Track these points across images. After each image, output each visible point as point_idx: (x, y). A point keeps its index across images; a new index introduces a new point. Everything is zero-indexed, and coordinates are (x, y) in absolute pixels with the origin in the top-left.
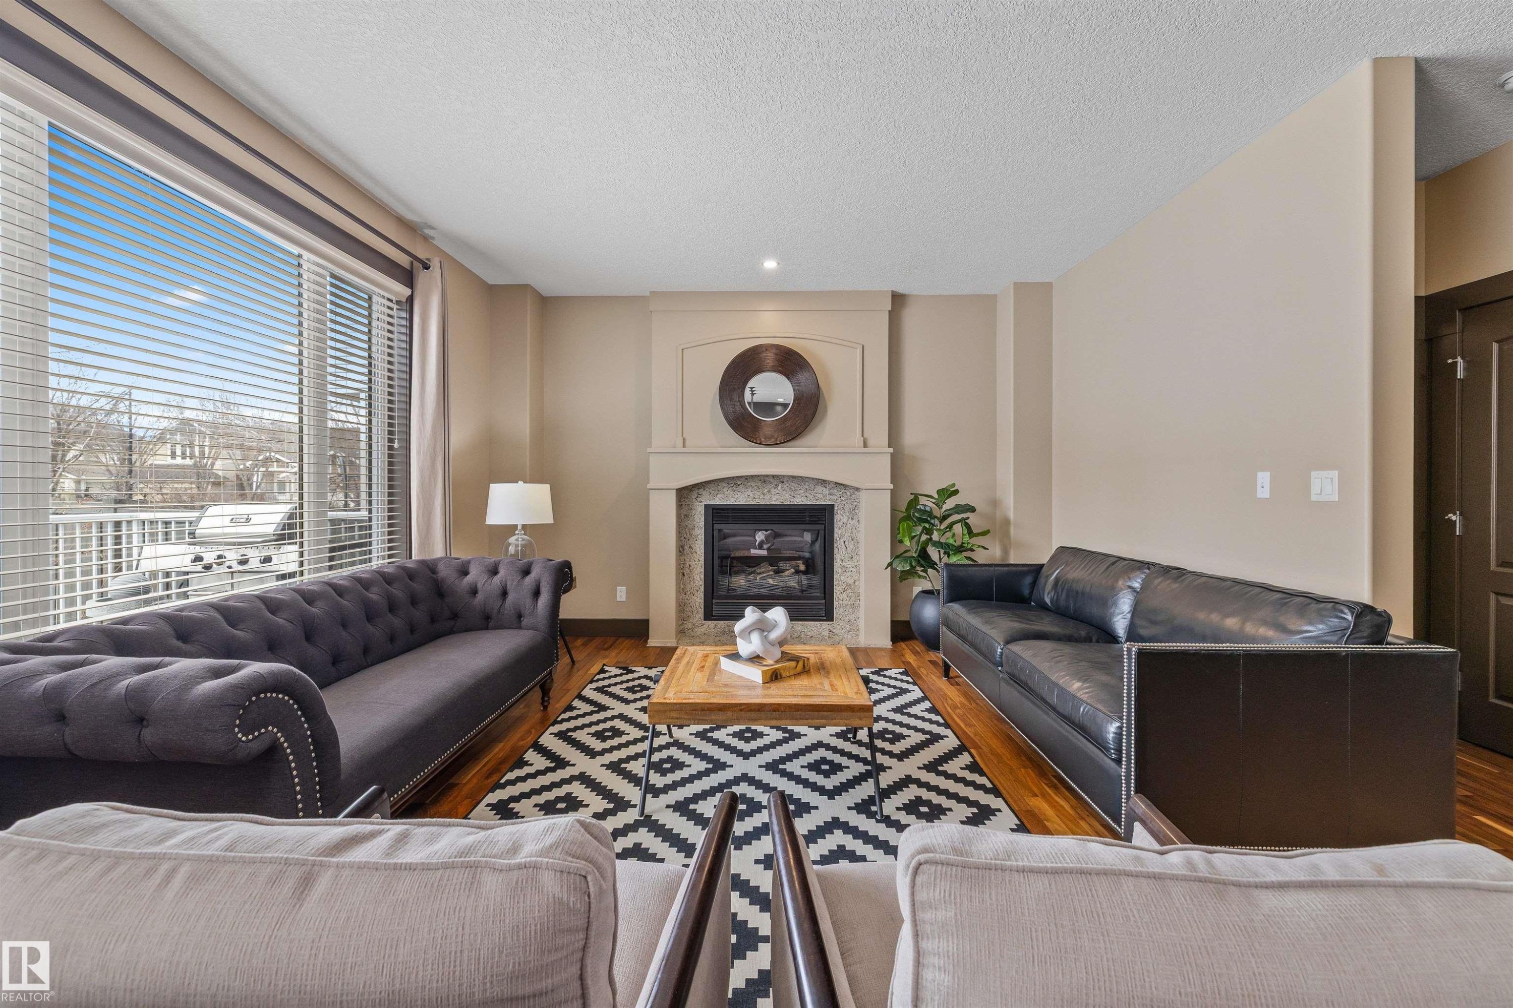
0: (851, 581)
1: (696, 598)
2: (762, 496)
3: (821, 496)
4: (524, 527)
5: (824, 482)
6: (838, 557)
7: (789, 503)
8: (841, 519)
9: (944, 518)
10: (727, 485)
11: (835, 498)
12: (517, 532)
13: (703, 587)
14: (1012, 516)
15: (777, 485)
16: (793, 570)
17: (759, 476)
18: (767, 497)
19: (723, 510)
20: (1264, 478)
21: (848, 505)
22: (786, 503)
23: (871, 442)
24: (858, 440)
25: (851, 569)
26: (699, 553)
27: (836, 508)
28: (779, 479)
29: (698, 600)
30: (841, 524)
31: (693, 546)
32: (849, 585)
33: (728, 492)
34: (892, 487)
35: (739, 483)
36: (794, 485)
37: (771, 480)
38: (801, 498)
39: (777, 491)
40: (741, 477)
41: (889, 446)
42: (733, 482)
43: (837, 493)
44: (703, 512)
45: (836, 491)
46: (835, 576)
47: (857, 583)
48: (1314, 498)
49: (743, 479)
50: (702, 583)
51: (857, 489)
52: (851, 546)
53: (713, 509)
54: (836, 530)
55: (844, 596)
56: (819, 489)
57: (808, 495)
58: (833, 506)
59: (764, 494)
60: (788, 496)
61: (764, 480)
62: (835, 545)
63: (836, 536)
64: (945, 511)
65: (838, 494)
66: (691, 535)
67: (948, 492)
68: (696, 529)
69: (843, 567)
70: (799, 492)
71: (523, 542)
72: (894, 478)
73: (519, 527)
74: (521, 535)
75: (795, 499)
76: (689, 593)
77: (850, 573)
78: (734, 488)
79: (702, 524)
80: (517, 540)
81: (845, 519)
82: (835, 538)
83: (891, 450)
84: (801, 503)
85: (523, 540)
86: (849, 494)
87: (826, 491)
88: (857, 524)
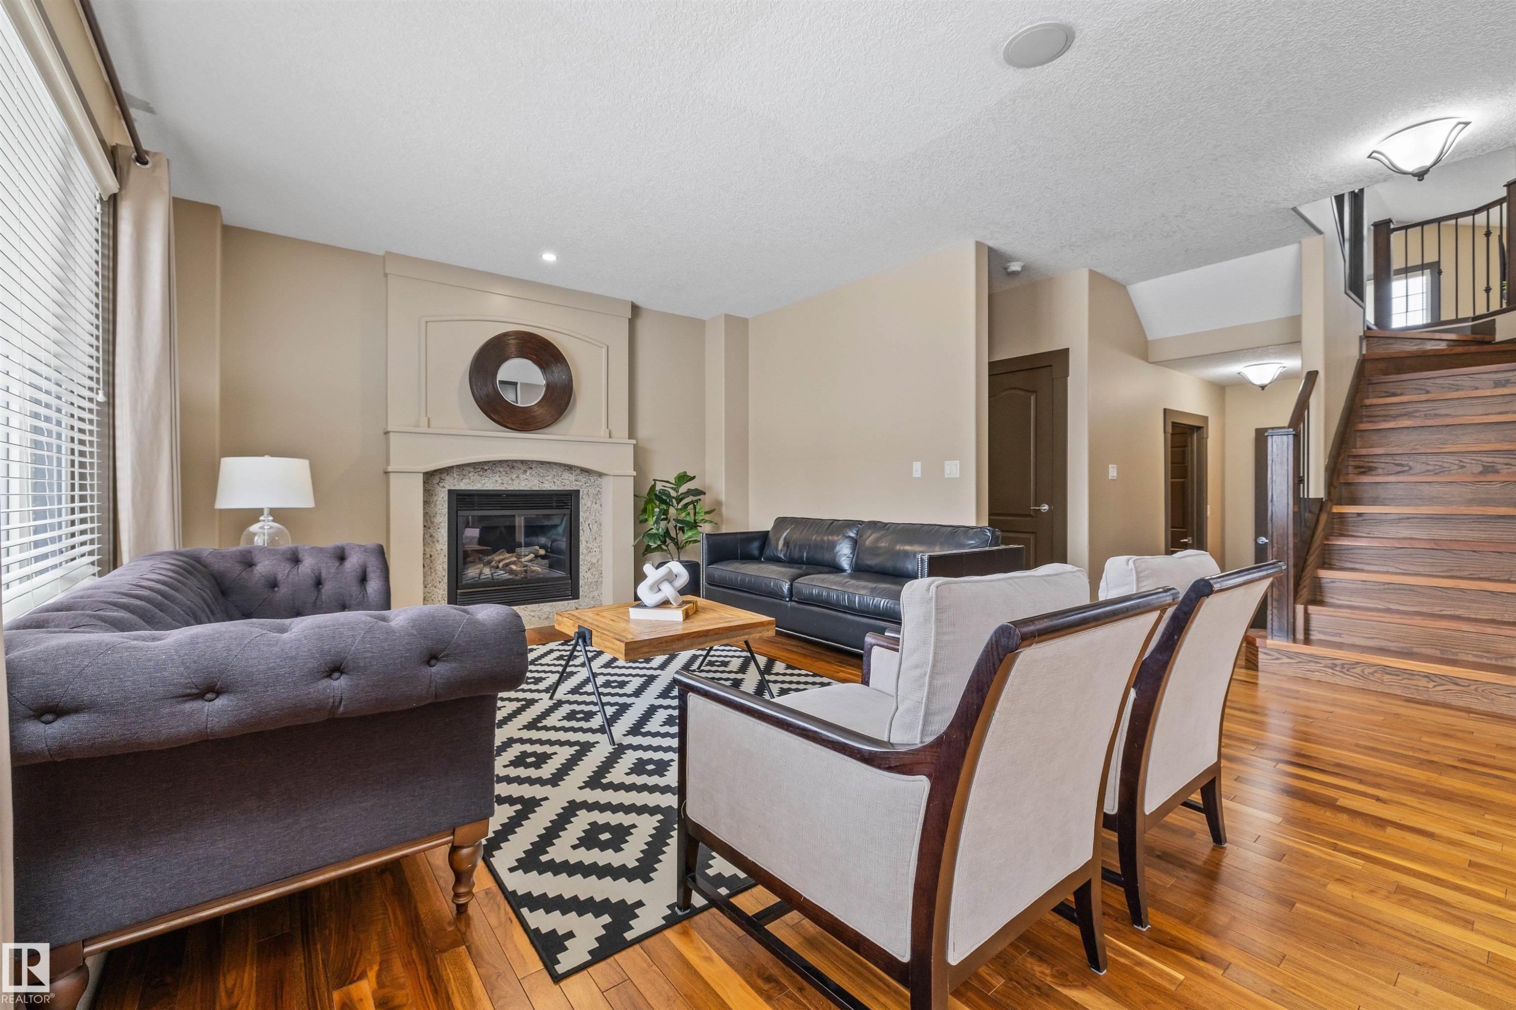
0: (594, 561)
1: (438, 590)
2: (510, 482)
3: (568, 482)
4: (274, 512)
5: (570, 468)
6: (583, 539)
7: (537, 488)
8: (585, 503)
9: (679, 500)
10: (472, 470)
11: (581, 484)
12: (262, 518)
13: (446, 577)
14: (723, 498)
15: (525, 471)
16: (532, 556)
17: (507, 461)
18: (516, 482)
19: (469, 495)
20: (917, 467)
21: (592, 491)
22: (534, 488)
23: (613, 434)
24: (603, 433)
25: (595, 549)
26: (441, 541)
27: (581, 493)
28: (527, 464)
29: (441, 592)
30: (586, 508)
31: (434, 534)
32: (593, 564)
33: (473, 476)
34: (635, 473)
35: (486, 468)
36: (542, 471)
37: (520, 466)
38: (549, 486)
39: (526, 477)
40: (489, 462)
41: (629, 438)
42: (481, 467)
43: (583, 478)
44: (446, 498)
45: (581, 477)
46: (581, 557)
47: (600, 562)
48: (946, 476)
49: (491, 464)
50: (445, 573)
51: (600, 475)
52: (595, 528)
53: (458, 495)
54: (581, 514)
55: (589, 575)
56: (566, 475)
57: (555, 481)
58: (578, 491)
59: (512, 480)
60: (536, 482)
61: (510, 465)
62: (581, 528)
63: (581, 520)
64: (681, 494)
65: (583, 480)
66: (432, 522)
67: (684, 478)
68: (438, 516)
69: (588, 548)
70: (547, 478)
71: (271, 530)
72: (637, 466)
73: (266, 512)
74: (269, 521)
75: (544, 485)
76: (430, 585)
77: (594, 553)
78: (480, 473)
79: (445, 510)
80: (262, 528)
81: (589, 504)
82: (581, 521)
83: (634, 442)
84: (549, 488)
85: (271, 527)
86: (592, 480)
87: (573, 478)
88: (600, 508)
